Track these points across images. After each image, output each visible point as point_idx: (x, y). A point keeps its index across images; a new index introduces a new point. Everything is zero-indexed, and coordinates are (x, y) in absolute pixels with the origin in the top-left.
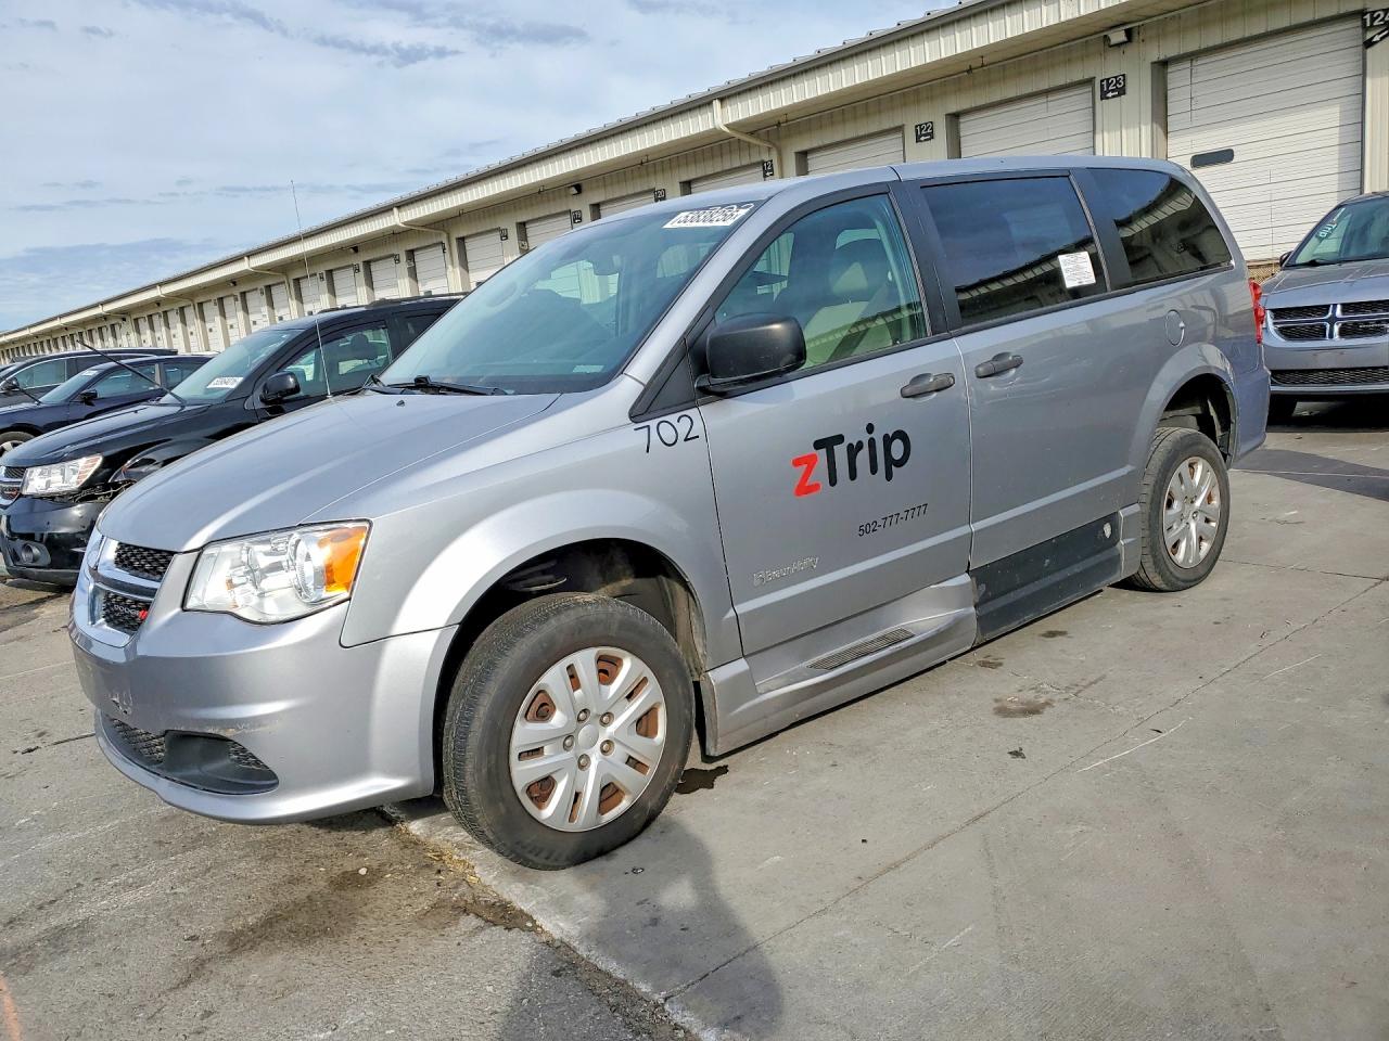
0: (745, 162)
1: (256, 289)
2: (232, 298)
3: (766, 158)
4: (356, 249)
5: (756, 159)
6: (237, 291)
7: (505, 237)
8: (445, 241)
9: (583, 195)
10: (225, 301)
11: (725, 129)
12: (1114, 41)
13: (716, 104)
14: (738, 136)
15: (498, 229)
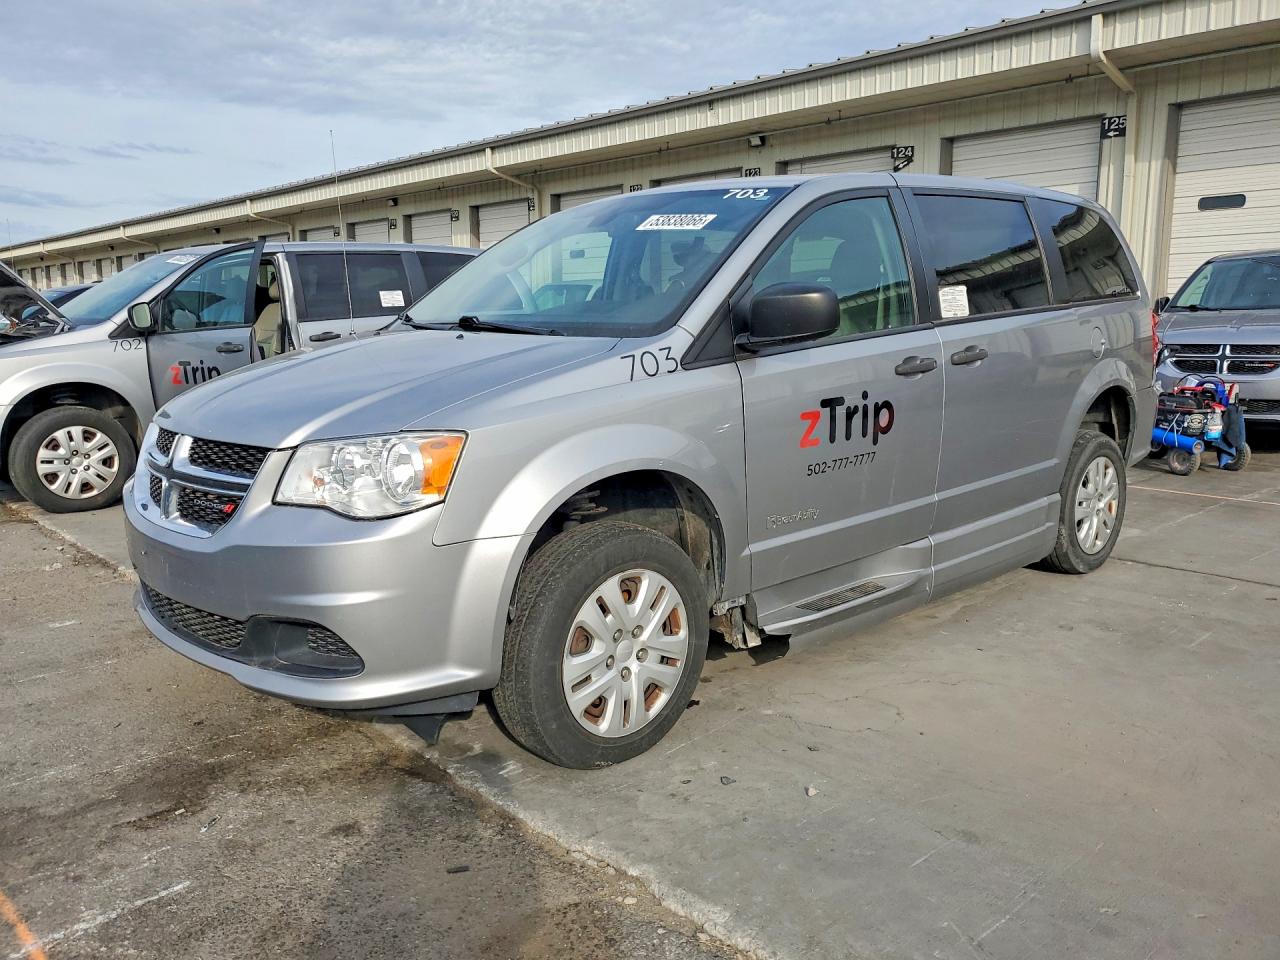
0: (517, 197)
1: (131, 255)
2: (109, 261)
3: (530, 196)
4: (218, 231)
5: (524, 196)
6: (114, 255)
7: (337, 234)
8: (290, 232)
9: (399, 207)
10: (103, 263)
11: (494, 171)
12: (753, 144)
13: (488, 151)
14: (504, 177)
15: (333, 227)
